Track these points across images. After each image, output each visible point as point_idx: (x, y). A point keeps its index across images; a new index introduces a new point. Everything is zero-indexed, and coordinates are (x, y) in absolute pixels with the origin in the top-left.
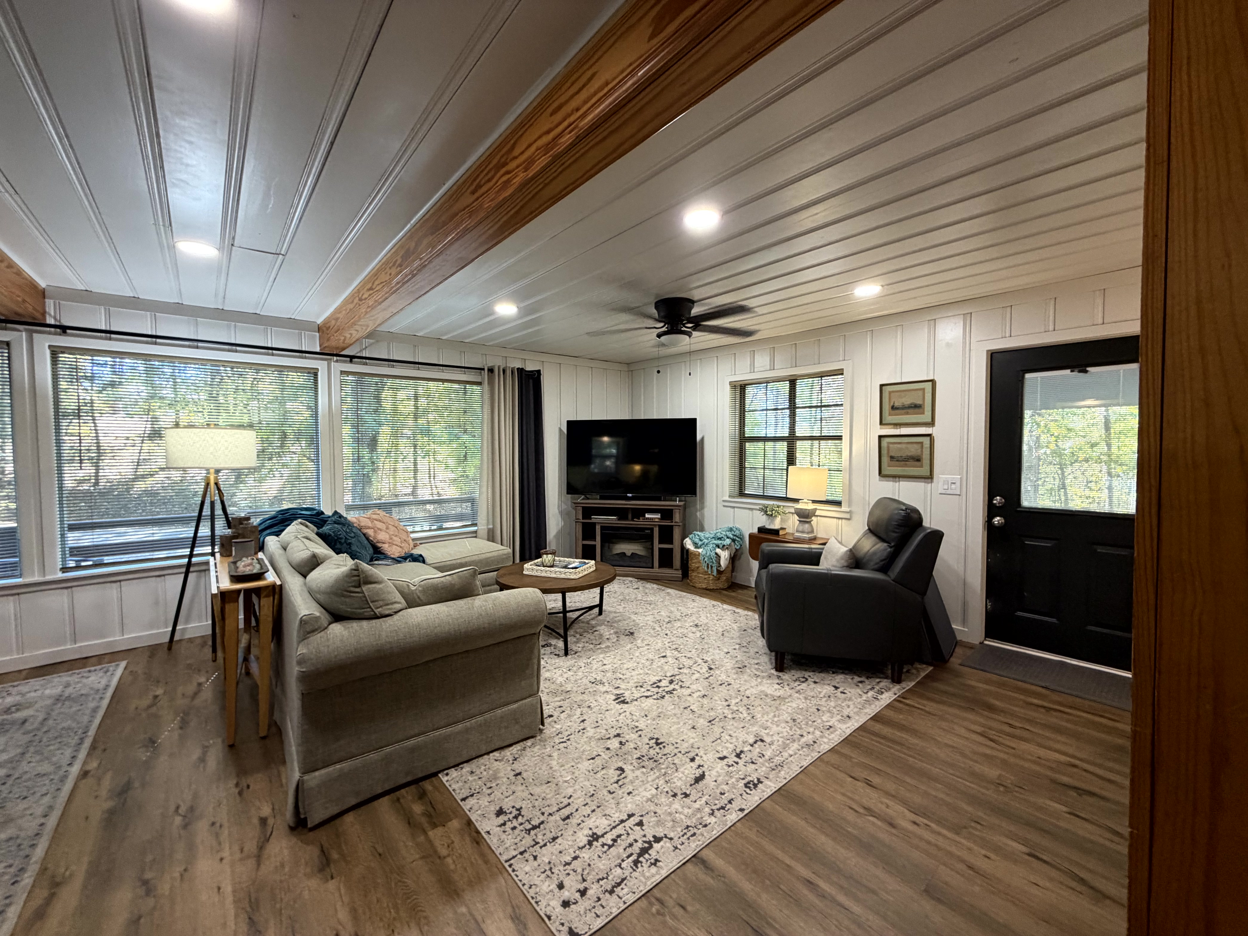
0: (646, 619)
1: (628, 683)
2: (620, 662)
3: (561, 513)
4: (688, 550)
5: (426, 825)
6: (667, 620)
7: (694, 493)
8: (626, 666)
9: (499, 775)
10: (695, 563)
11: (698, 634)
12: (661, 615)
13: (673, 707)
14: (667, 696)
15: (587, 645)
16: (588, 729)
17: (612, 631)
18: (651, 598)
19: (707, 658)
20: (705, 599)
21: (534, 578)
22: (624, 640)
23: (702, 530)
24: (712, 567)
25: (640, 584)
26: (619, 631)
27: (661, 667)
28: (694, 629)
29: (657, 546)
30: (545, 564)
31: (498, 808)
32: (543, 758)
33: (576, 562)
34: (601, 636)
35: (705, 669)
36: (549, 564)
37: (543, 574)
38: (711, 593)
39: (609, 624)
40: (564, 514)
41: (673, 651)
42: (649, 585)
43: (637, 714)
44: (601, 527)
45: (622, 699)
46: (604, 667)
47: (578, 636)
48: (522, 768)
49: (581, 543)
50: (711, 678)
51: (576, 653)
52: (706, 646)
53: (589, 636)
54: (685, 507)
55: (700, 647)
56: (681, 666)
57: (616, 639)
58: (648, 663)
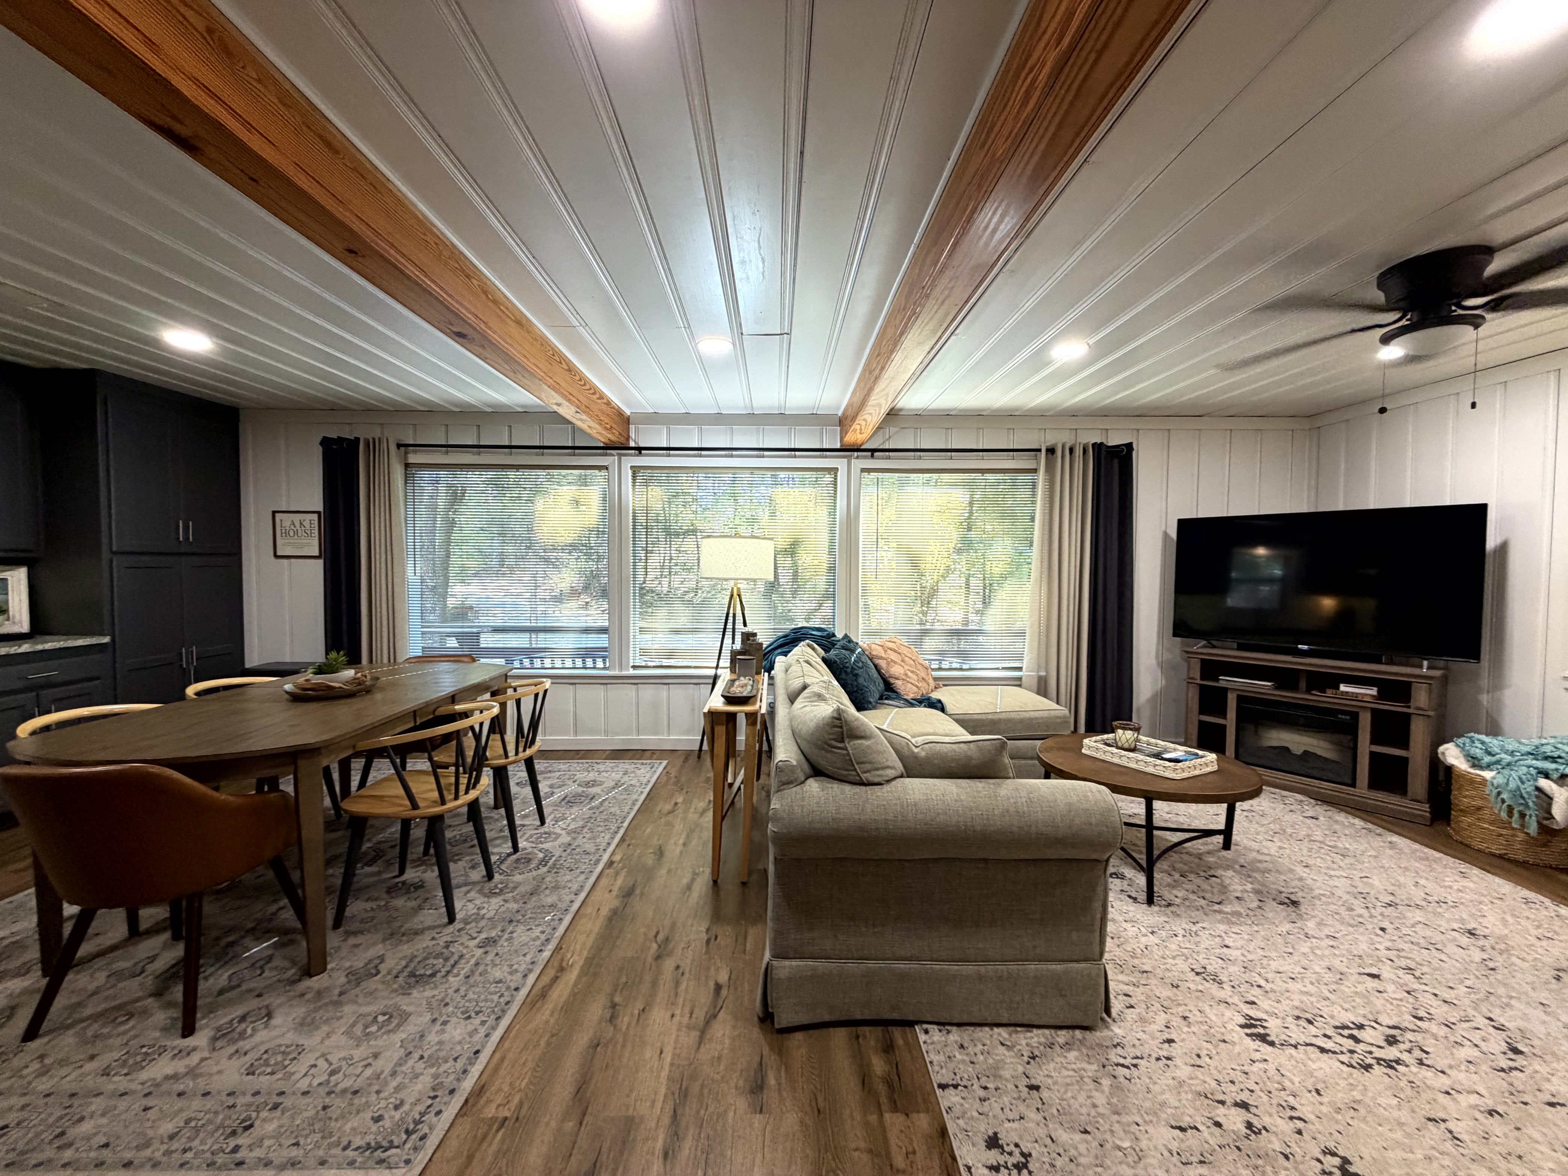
0: (1331, 883)
1: (1278, 1002)
2: (1261, 952)
3: (1161, 665)
4: (1449, 769)
5: (884, 1100)
6: (1388, 899)
7: (1474, 654)
8: (1274, 965)
9: (1002, 1073)
10: (1472, 798)
11: (1477, 956)
12: (1372, 886)
13: (1395, 1101)
14: (1378, 1070)
15: (1193, 897)
16: (1178, 1061)
17: (1249, 887)
18: (1344, 843)
19: (1502, 1020)
20: (1497, 880)
21: (1098, 763)
22: (1273, 910)
23: (1494, 730)
24: (1522, 815)
25: (1320, 810)
26: (1265, 890)
27: (1366, 996)
28: (1465, 940)
29: (1365, 746)
30: (1120, 744)
31: (990, 1133)
32: (1082, 1078)
33: (1179, 752)
34: (1224, 889)
35: (1496, 1044)
36: (1126, 746)
37: (1116, 760)
38: (1516, 869)
39: (1244, 871)
40: (1165, 667)
41: (1401, 973)
42: (1341, 817)
43: (1296, 1080)
44: (1239, 697)
45: (1261, 1031)
46: (1225, 950)
47: (1177, 876)
48: (1043, 1079)
49: (1195, 718)
50: (1515, 1073)
51: (1169, 905)
52: (1501, 991)
53: (1199, 881)
54: (1445, 680)
55: (1483, 986)
56: (1422, 1013)
57: (1256, 904)
58: (1328, 977)
